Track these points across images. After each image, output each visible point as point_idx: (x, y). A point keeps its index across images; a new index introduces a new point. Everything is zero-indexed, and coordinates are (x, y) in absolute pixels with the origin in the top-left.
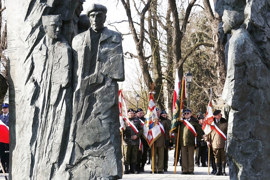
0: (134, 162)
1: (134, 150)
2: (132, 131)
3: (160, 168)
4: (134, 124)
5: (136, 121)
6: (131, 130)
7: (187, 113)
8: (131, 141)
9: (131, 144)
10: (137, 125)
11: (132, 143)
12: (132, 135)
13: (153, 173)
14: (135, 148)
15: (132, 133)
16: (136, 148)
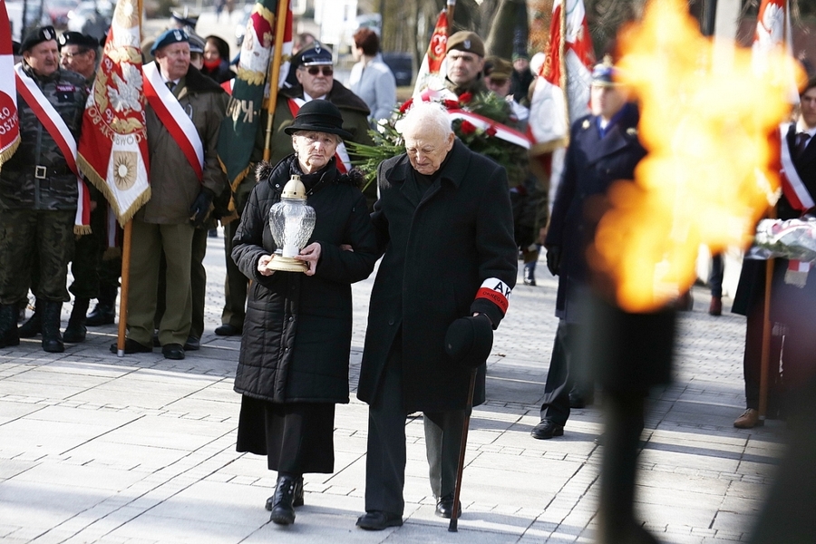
0: (49, 290)
1: (48, 233)
2: (39, 140)
3: (170, 331)
4: (55, 107)
5: (70, 89)
6: (35, 132)
7: (320, 69)
8: (33, 190)
9: (33, 204)
10: (72, 114)
11: (38, 199)
12: (38, 159)
13: (120, 352)
14: (56, 226)
15: (39, 149)
16: (60, 223)
